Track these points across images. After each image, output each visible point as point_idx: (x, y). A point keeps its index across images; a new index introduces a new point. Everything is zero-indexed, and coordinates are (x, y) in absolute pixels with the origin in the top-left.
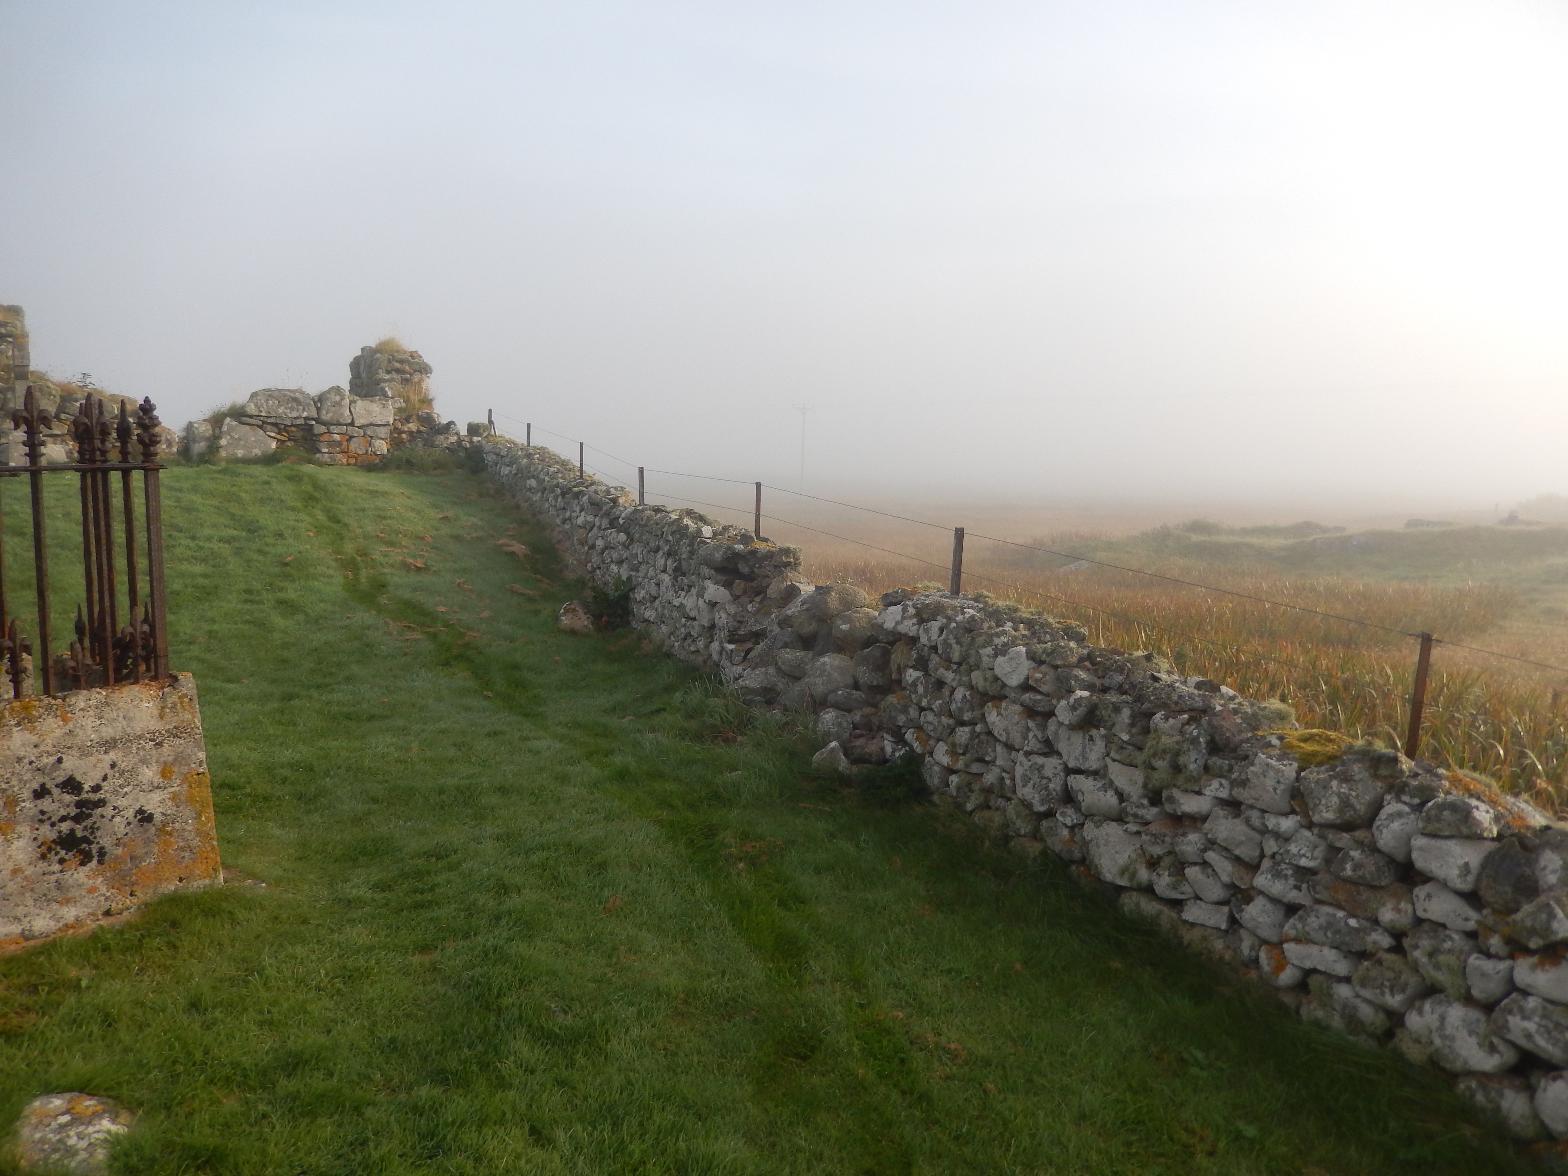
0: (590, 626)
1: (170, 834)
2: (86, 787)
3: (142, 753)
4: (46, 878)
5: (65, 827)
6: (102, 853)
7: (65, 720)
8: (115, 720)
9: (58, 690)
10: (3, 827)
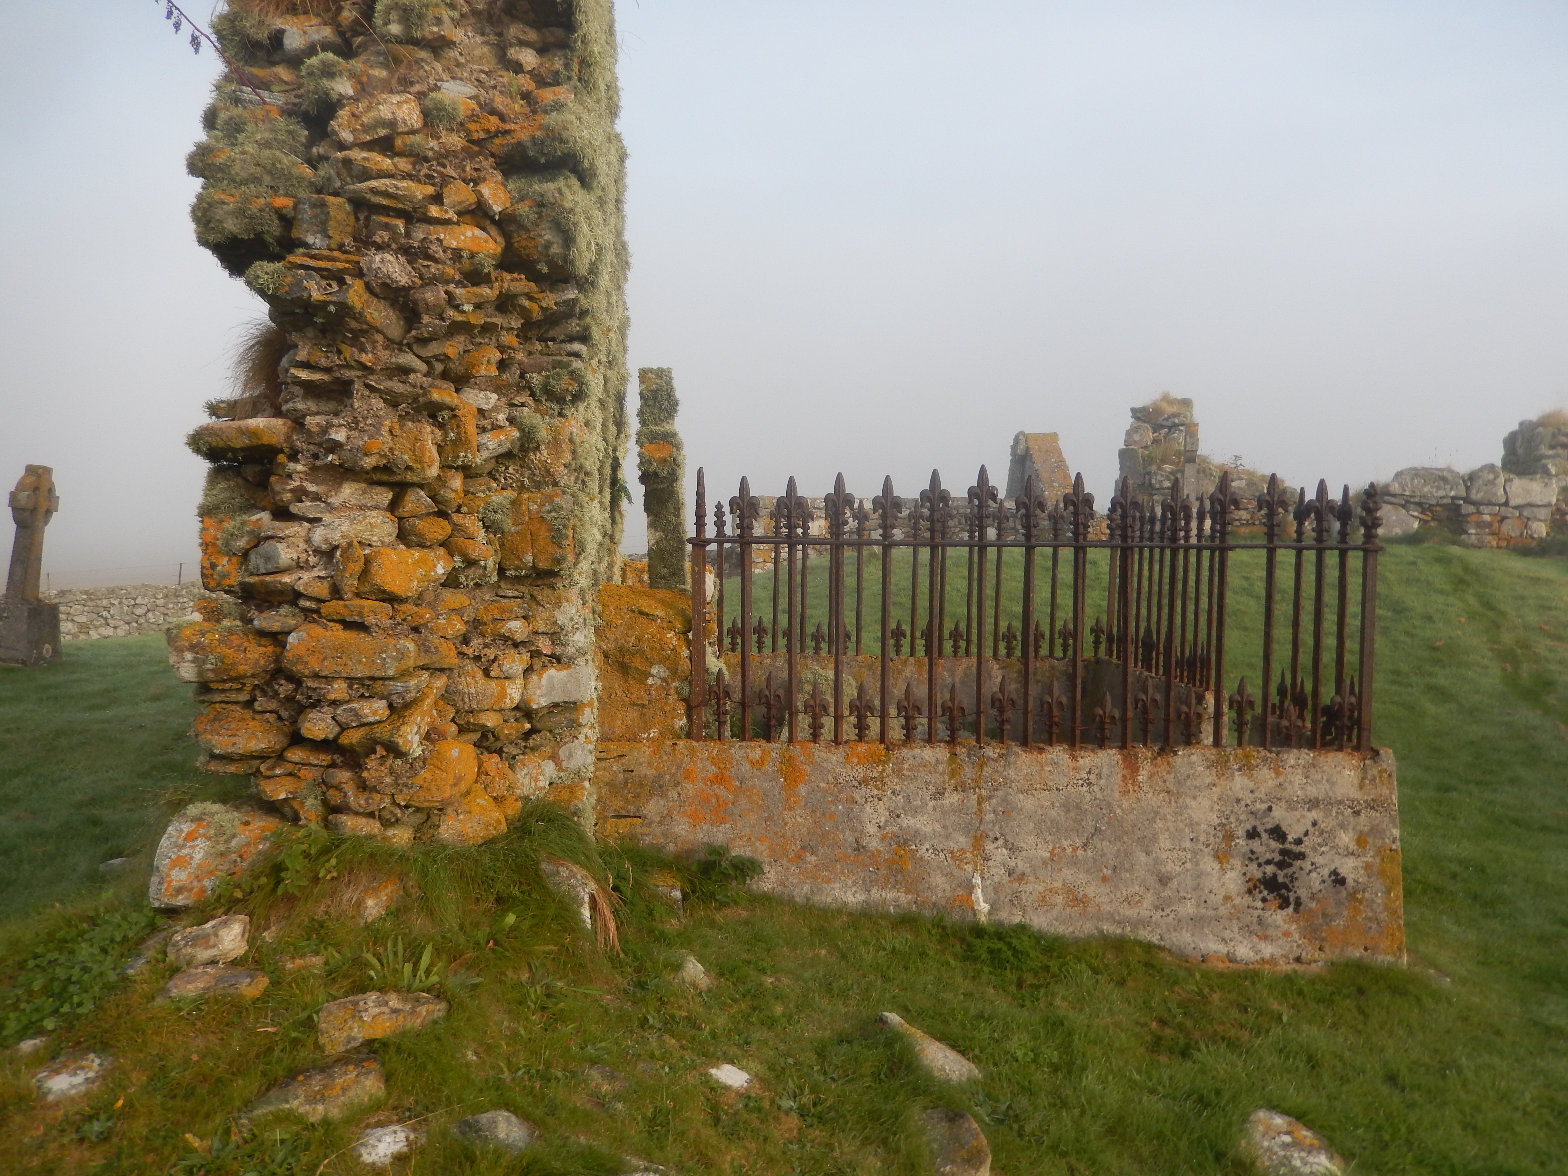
1: (1359, 901)
2: (1290, 838)
3: (1340, 817)
4: (1250, 911)
5: (1270, 870)
6: (1298, 903)
7: (1278, 774)
8: (1319, 782)
9: (1273, 744)
10: (1221, 857)
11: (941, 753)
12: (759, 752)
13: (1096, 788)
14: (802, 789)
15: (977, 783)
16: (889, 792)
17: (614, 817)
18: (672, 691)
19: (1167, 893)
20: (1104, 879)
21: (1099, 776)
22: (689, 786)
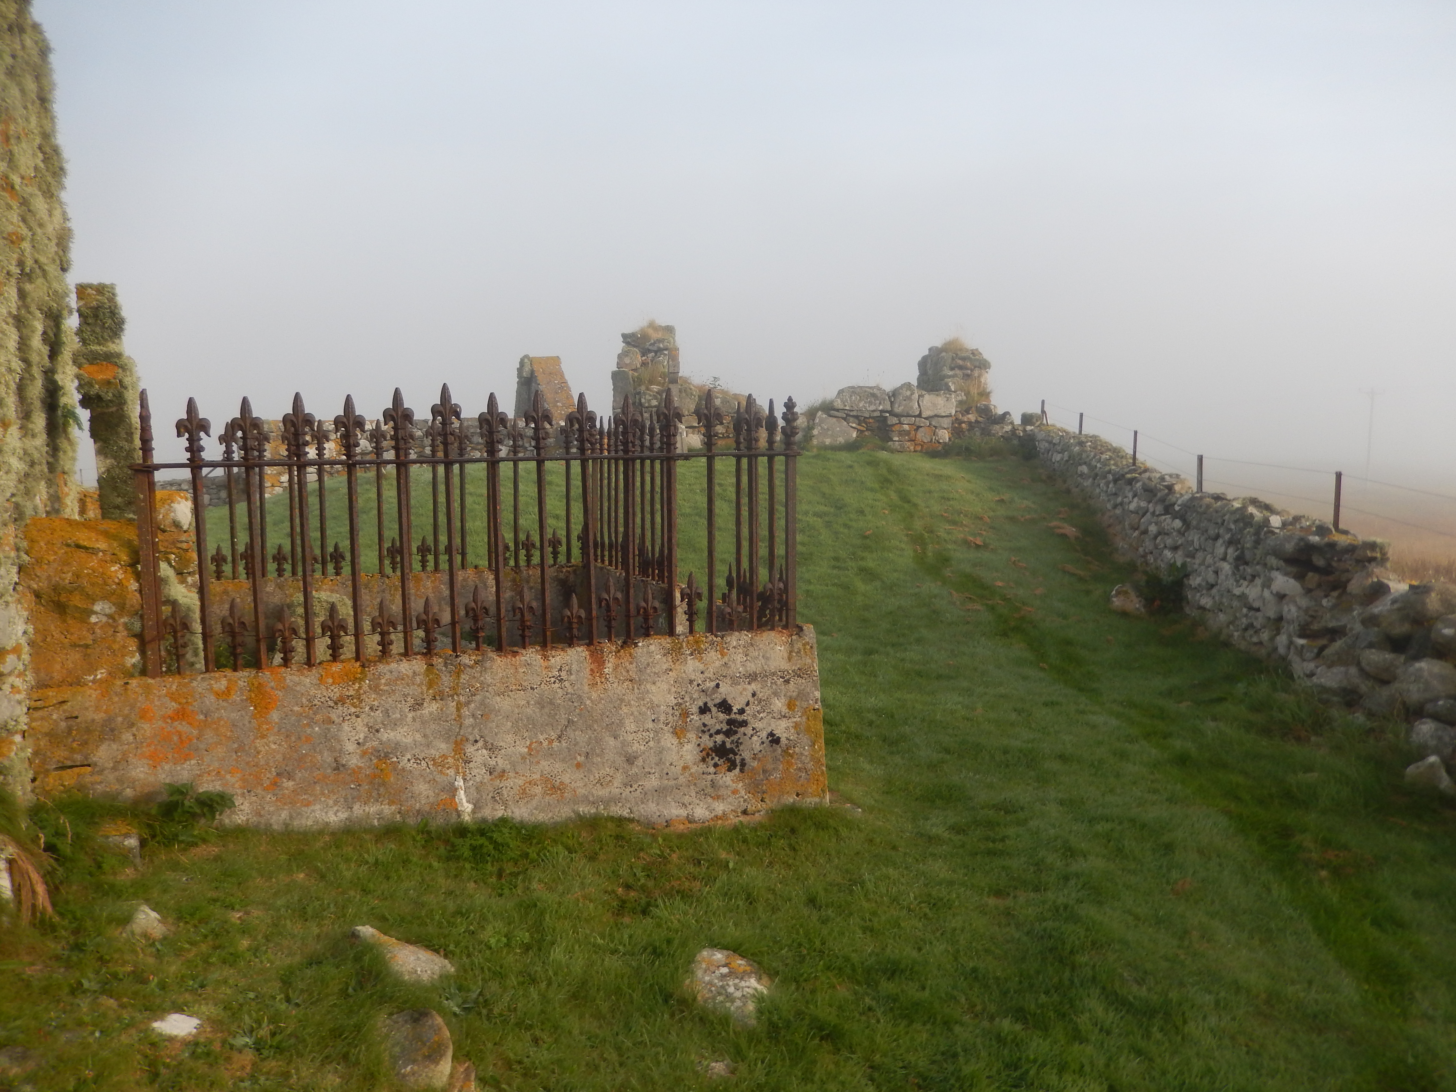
0: (1143, 610)
1: (791, 755)
2: (735, 710)
3: (774, 687)
4: (704, 776)
5: (719, 738)
6: (743, 764)
7: (723, 655)
8: (757, 658)
9: (719, 630)
10: (678, 733)
11: (418, 665)
12: (224, 683)
13: (567, 684)
14: (275, 716)
15: (455, 691)
16: (367, 708)
17: (57, 769)
18: (121, 628)
19: (635, 770)
20: (578, 766)
21: (570, 672)
22: (146, 726)
